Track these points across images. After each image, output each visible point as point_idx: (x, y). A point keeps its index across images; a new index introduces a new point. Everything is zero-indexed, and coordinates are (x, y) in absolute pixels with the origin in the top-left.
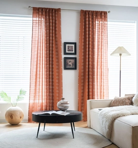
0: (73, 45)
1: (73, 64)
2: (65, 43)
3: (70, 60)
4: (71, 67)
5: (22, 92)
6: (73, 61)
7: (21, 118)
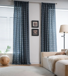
0: (37, 22)
1: (37, 33)
2: (33, 21)
3: (35, 30)
4: (36, 34)
5: (8, 47)
6: (37, 31)
7: (8, 61)
